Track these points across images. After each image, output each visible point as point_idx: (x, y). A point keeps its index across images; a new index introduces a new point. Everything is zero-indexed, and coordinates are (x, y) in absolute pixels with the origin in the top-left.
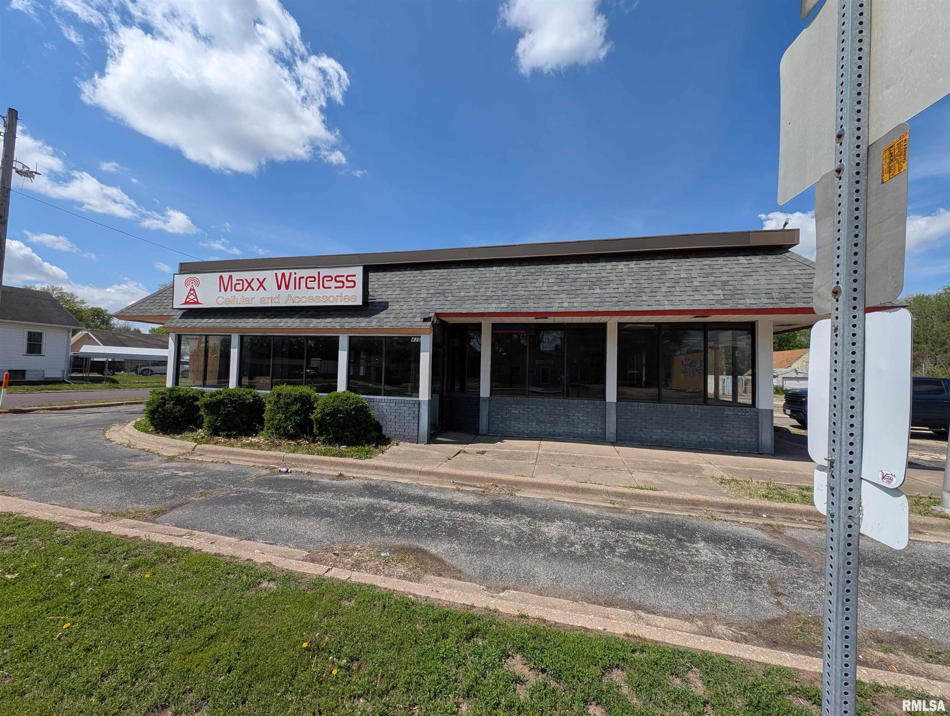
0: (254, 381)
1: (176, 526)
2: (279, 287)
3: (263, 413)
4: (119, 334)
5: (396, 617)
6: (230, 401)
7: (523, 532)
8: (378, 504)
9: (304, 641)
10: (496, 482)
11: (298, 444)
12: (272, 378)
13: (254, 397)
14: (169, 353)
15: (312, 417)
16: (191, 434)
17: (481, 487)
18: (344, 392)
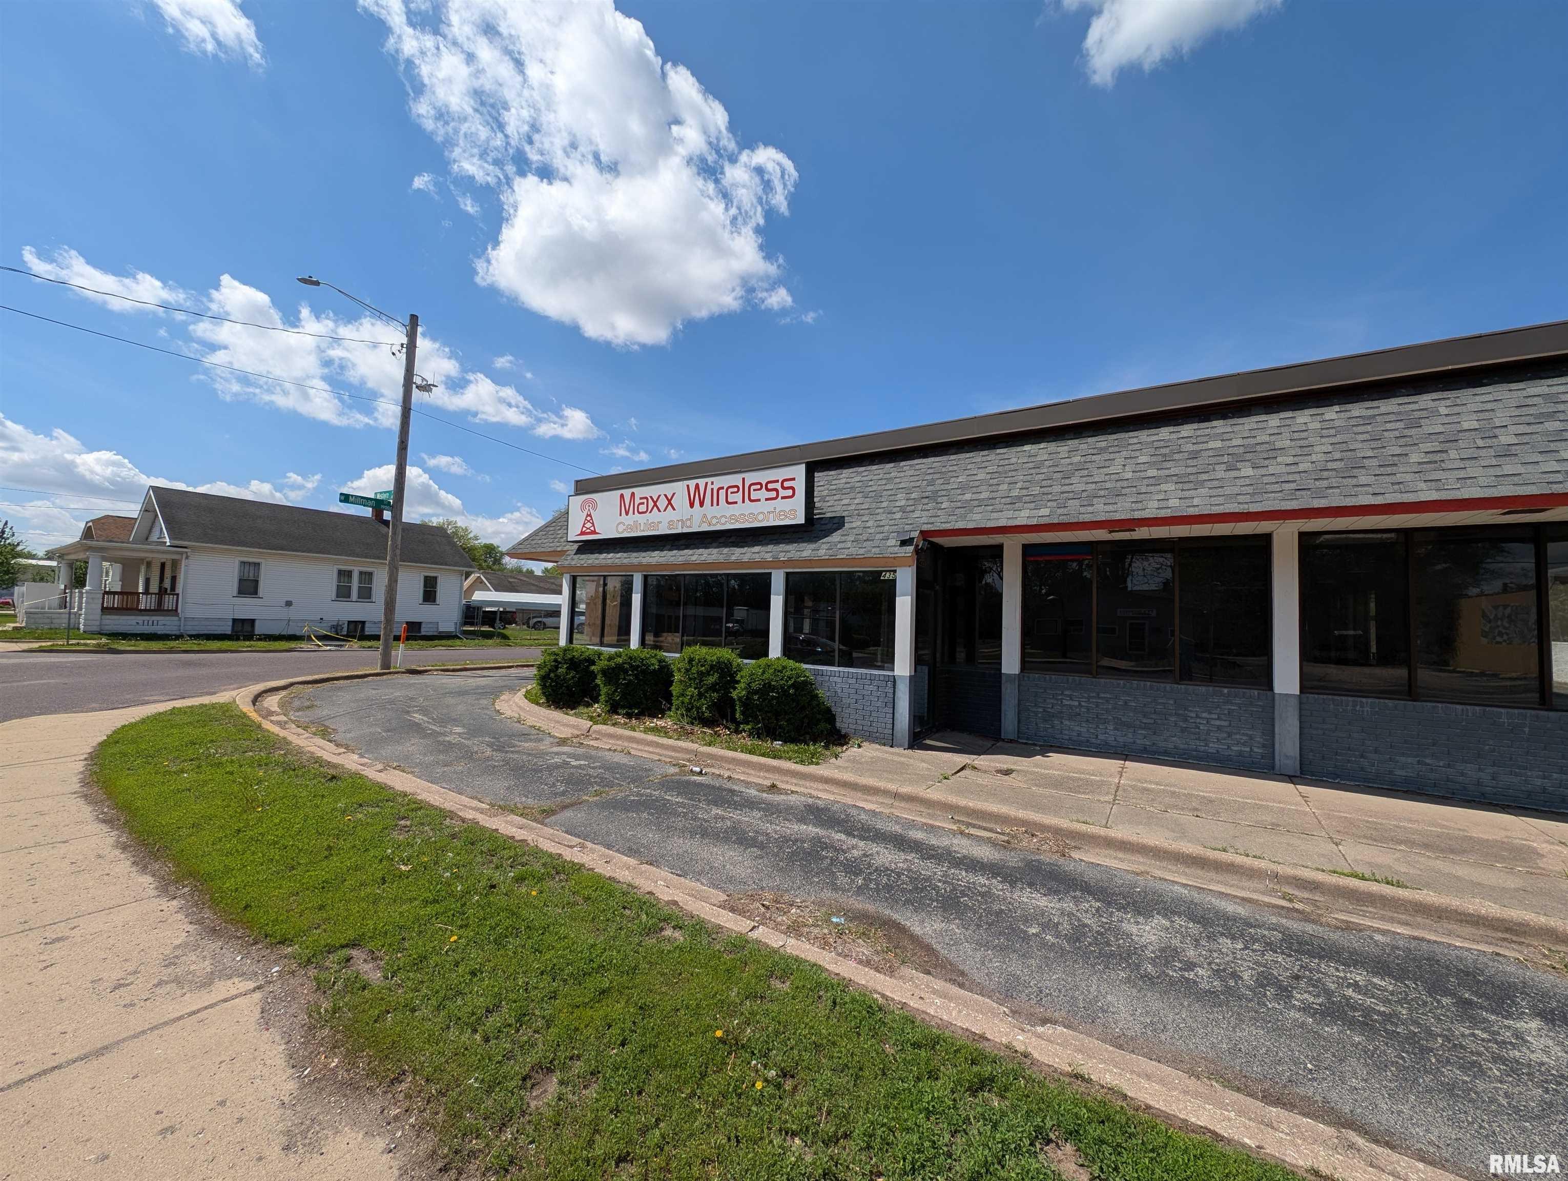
0: (661, 639)
1: (566, 832)
2: (692, 505)
3: (671, 685)
4: (511, 577)
5: (853, 1024)
6: (632, 666)
7: (1085, 925)
8: (828, 837)
9: (718, 1028)
10: (1032, 828)
11: (716, 733)
12: (683, 636)
13: (660, 661)
14: (562, 600)
15: (734, 694)
16: (586, 710)
17: (1003, 834)
18: (778, 659)
